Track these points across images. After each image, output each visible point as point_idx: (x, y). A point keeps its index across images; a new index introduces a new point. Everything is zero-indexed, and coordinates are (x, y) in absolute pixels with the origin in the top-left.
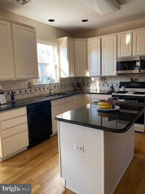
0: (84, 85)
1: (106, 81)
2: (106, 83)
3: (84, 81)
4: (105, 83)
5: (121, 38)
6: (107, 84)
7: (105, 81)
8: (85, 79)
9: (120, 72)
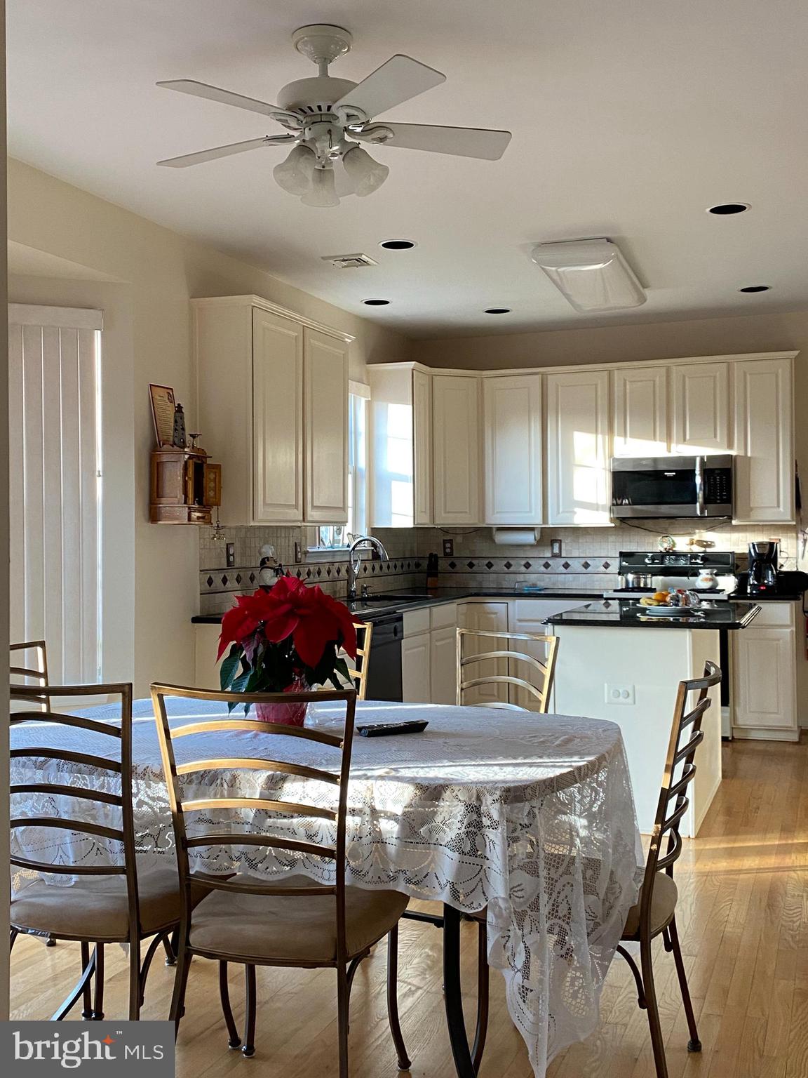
0: (453, 565)
1: (556, 550)
2: (559, 556)
3: (451, 548)
4: (554, 556)
5: (625, 386)
6: (563, 561)
7: (552, 545)
8: (459, 539)
9: (627, 511)
